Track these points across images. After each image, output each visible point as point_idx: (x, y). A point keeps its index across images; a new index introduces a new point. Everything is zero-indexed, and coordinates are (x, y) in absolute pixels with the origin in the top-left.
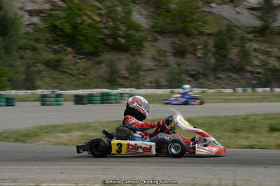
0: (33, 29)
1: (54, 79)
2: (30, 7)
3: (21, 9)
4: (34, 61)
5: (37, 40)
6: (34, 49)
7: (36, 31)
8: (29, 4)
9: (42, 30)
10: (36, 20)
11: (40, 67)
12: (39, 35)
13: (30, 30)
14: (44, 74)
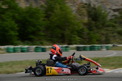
0: (115, 17)
1: (121, 39)
2: (114, 8)
3: (110, 9)
4: (113, 31)
5: (116, 22)
6: (113, 26)
7: (116, 18)
8: (114, 6)
9: (118, 17)
10: (116, 13)
11: (116, 34)
12: (117, 20)
13: (113, 18)
14: (116, 37)
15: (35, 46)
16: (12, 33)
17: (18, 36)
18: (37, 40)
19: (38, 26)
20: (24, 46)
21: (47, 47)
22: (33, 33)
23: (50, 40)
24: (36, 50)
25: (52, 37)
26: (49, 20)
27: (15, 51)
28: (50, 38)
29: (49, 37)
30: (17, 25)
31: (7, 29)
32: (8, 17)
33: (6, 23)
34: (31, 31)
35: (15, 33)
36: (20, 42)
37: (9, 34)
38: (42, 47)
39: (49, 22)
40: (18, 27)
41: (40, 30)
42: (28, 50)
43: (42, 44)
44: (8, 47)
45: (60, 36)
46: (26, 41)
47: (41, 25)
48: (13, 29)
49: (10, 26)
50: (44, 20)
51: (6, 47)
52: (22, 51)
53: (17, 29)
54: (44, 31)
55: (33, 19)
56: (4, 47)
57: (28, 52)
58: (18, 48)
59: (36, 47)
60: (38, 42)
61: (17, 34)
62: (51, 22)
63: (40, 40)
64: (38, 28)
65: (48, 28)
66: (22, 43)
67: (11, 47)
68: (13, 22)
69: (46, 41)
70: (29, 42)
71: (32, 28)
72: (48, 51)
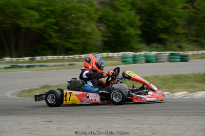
15: (168, 53)
17: (141, 36)
18: (173, 42)
19: (175, 18)
20: (151, 52)
21: (190, 53)
22: (166, 30)
23: (195, 41)
24: (171, 59)
25: (198, 37)
26: (194, 7)
27: (135, 60)
29: (193, 37)
30: (138, 17)
31: (122, 24)
32: (124, 4)
33: (120, 14)
34: (161, 27)
35: (136, 30)
36: (143, 45)
37: (127, 32)
38: (182, 53)
39: (194, 10)
40: (141, 20)
41: (177, 25)
42: (157, 60)
43: (181, 48)
44: (124, 54)
46: (154, 45)
47: (179, 17)
48: (132, 25)
49: (127, 20)
50: (184, 8)
51: (121, 54)
52: (148, 61)
53: (139, 23)
54: (184, 27)
55: (166, 6)
56: (118, 54)
57: (157, 62)
58: (140, 56)
59: (171, 53)
60: (174, 46)
61: (139, 32)
62: (198, 9)
63: (179, 41)
64: (174, 21)
65: (191, 21)
66: (147, 48)
67: (129, 54)
68: (133, 13)
69: (188, 44)
70: (159, 46)
71: (164, 22)
72: (190, 60)
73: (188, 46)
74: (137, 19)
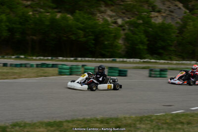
16: (141, 47)
17: (147, 50)
18: (167, 55)
19: (168, 41)
22: (163, 48)
23: (180, 55)
25: (182, 53)
28: (179, 54)
30: (147, 39)
33: (136, 36)
34: (160, 46)
36: (148, 55)
37: (137, 47)
39: (181, 38)
40: (148, 40)
41: (170, 45)
43: (171, 59)
45: (191, 52)
46: (155, 56)
48: (142, 43)
49: (139, 40)
53: (147, 43)
60: (167, 57)
61: (146, 47)
63: (170, 55)
64: (168, 43)
68: (143, 36)
69: (176, 56)
73: (175, 58)
74: (145, 40)
